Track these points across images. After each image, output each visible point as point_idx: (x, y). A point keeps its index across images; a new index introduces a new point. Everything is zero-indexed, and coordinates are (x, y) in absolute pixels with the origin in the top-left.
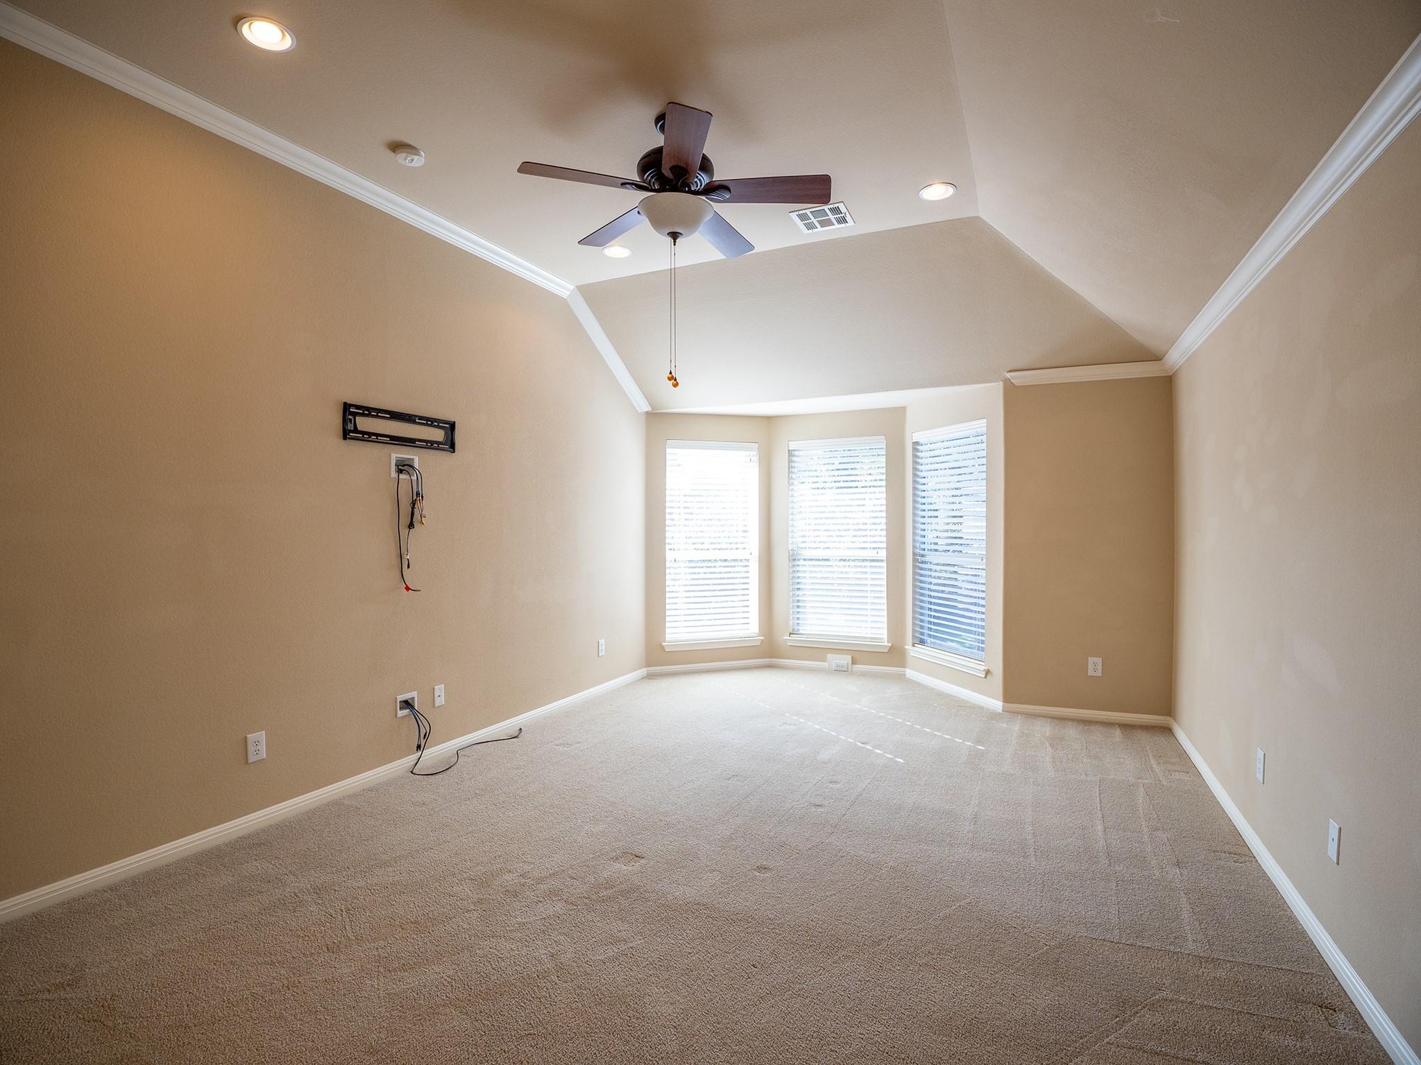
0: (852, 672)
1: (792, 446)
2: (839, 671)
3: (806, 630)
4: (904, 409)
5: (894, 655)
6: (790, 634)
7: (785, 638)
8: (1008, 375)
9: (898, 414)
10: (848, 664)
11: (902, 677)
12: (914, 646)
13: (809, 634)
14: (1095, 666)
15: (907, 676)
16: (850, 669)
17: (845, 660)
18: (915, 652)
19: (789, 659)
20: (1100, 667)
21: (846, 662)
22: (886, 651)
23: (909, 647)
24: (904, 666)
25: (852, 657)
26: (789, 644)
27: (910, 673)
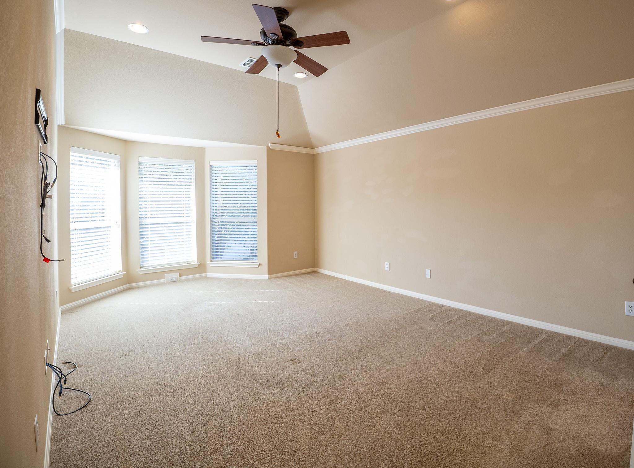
0: (179, 281)
1: (141, 159)
2: (173, 282)
3: (149, 264)
4: (204, 149)
5: (201, 268)
6: (141, 267)
7: (138, 270)
8: (270, 145)
9: (202, 151)
10: (177, 277)
11: (206, 278)
12: (211, 261)
13: (151, 266)
14: (295, 255)
15: (207, 277)
16: (178, 280)
17: (175, 275)
18: (210, 264)
19: (140, 282)
20: (297, 255)
21: (176, 276)
22: (197, 267)
23: (208, 262)
24: (205, 272)
25: (179, 273)
26: (140, 273)
27: (209, 275)
